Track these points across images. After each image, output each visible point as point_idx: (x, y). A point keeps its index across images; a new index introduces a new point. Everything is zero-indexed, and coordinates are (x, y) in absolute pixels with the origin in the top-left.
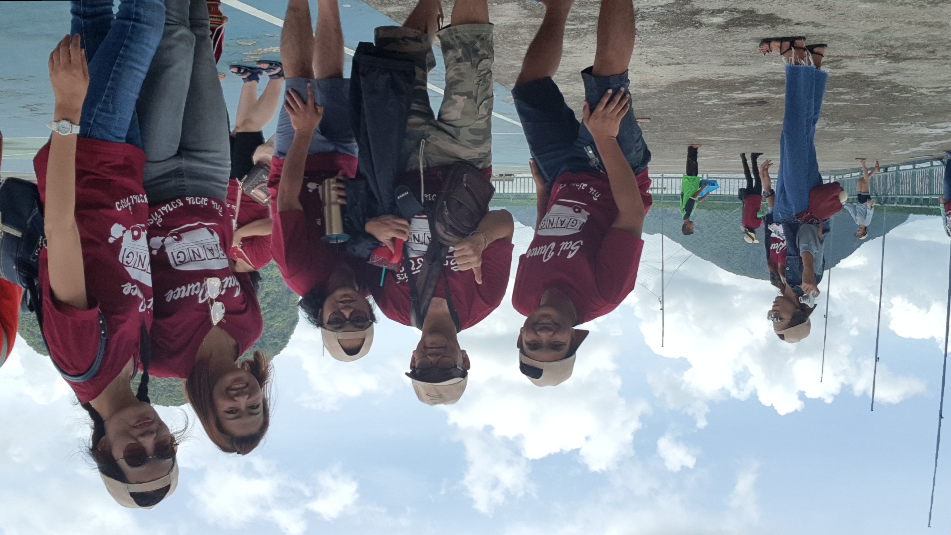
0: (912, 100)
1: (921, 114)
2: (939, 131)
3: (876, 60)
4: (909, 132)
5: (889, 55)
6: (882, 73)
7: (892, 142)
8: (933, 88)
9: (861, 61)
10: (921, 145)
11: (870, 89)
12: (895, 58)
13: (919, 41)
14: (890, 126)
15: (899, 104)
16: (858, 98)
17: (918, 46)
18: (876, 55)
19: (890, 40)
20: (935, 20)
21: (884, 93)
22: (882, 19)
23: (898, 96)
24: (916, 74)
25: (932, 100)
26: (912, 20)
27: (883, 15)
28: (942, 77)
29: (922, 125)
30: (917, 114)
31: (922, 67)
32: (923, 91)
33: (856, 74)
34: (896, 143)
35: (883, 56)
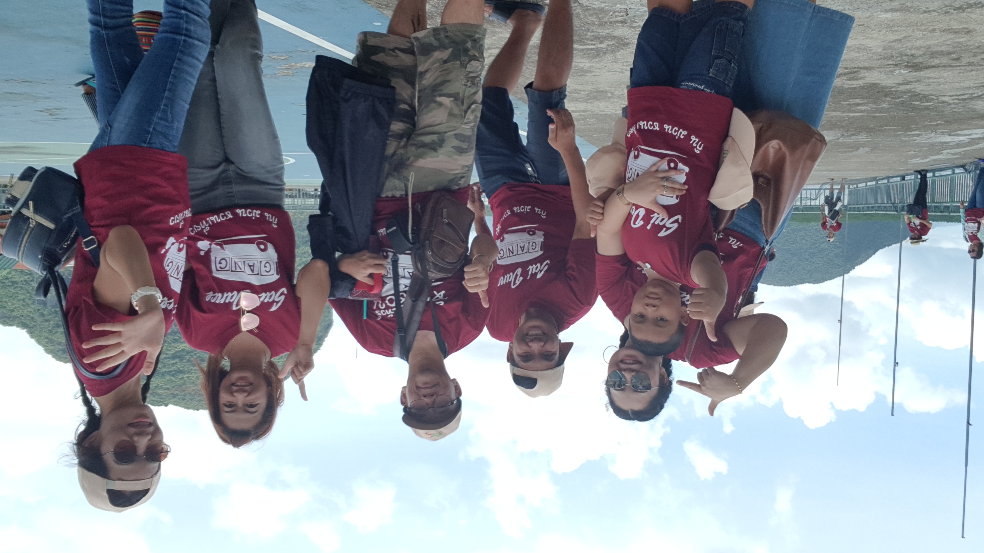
0: (933, 109)
1: (943, 122)
2: (961, 138)
3: (895, 70)
4: (930, 141)
5: (909, 65)
6: (901, 82)
7: (910, 151)
8: (956, 95)
9: (880, 72)
10: (942, 153)
11: (888, 99)
12: (916, 67)
13: (943, 48)
14: (908, 135)
15: (919, 113)
16: (874, 108)
17: (942, 54)
18: (896, 65)
19: (911, 49)
20: (962, 27)
21: (903, 103)
22: (904, 28)
23: (918, 105)
24: (938, 82)
25: (955, 108)
26: (936, 27)
27: (904, 24)
28: (967, 84)
29: (943, 133)
30: (938, 122)
31: (945, 74)
32: (946, 99)
33: (874, 84)
34: (915, 151)
35: (904, 66)
